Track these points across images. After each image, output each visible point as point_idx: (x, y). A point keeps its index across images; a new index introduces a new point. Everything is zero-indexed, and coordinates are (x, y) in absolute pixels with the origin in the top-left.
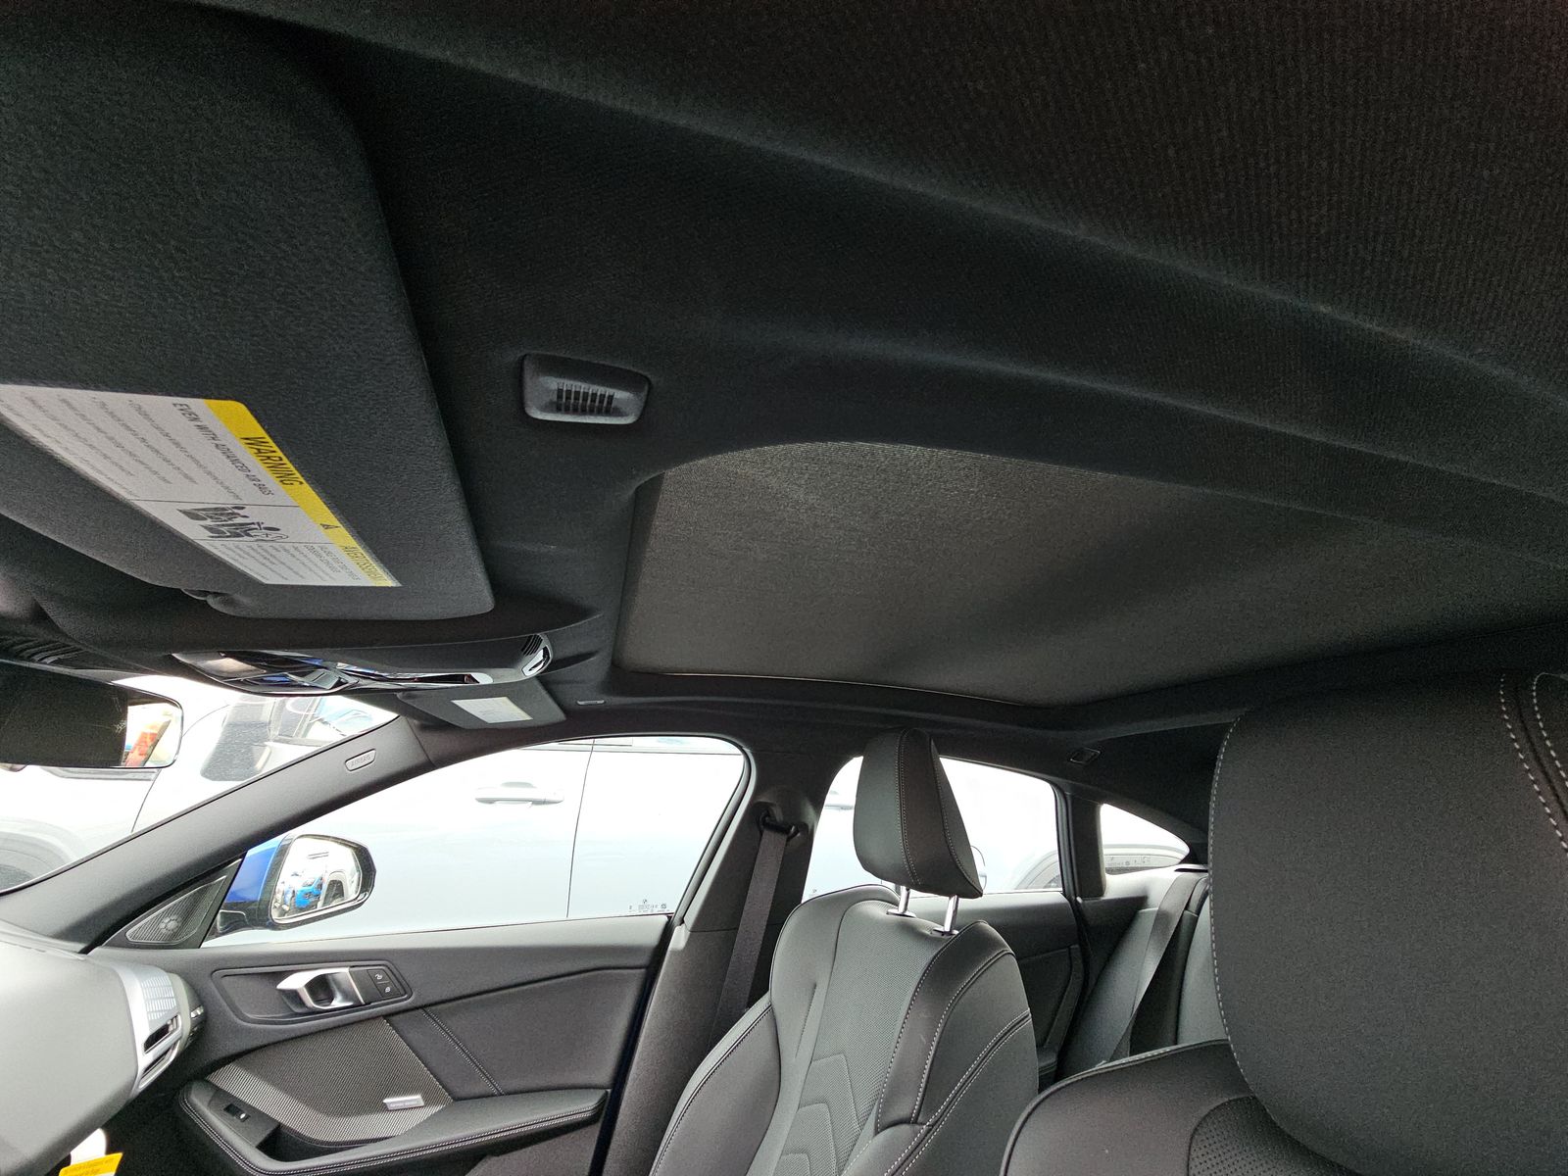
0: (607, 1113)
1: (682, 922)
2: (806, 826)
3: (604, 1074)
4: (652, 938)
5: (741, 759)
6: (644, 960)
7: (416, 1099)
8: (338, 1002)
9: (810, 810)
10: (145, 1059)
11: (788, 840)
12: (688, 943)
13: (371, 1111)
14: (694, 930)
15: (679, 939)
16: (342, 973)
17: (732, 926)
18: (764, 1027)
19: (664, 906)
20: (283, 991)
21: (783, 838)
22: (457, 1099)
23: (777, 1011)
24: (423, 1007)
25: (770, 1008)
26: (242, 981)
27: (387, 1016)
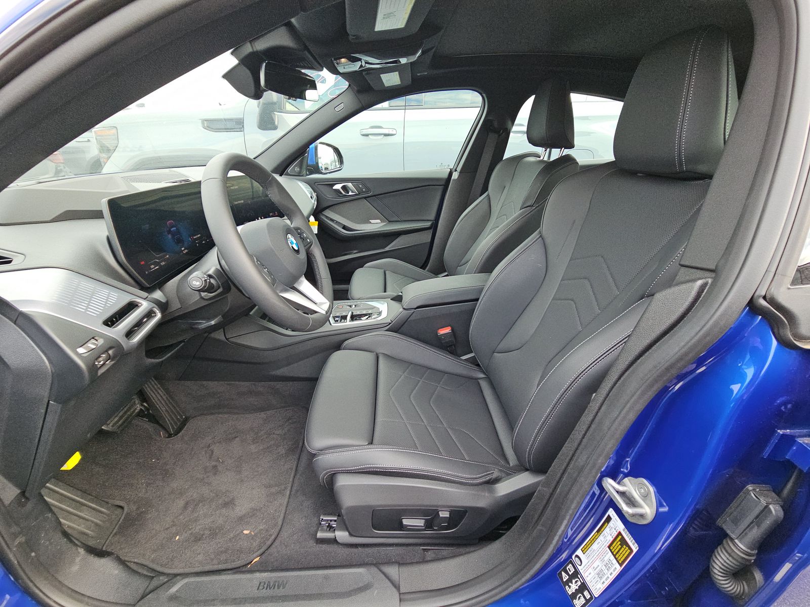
0: (434, 227)
1: (456, 170)
2: (507, 129)
3: (432, 216)
4: (446, 176)
5: (481, 98)
6: (443, 183)
7: (379, 221)
8: (350, 193)
9: (510, 123)
10: (313, 201)
11: (499, 135)
12: (458, 177)
13: (367, 223)
14: (461, 172)
15: (455, 176)
16: (350, 185)
17: (475, 170)
18: (486, 201)
19: (449, 166)
20: (335, 190)
21: (496, 136)
22: (389, 222)
23: (491, 196)
24: (375, 196)
25: (488, 195)
26: (322, 186)
27: (365, 198)
